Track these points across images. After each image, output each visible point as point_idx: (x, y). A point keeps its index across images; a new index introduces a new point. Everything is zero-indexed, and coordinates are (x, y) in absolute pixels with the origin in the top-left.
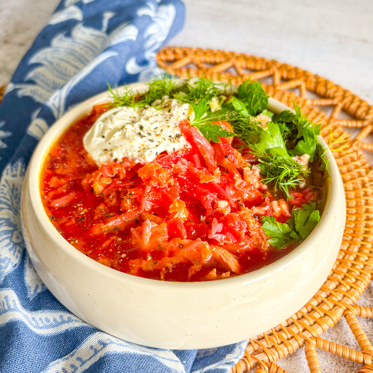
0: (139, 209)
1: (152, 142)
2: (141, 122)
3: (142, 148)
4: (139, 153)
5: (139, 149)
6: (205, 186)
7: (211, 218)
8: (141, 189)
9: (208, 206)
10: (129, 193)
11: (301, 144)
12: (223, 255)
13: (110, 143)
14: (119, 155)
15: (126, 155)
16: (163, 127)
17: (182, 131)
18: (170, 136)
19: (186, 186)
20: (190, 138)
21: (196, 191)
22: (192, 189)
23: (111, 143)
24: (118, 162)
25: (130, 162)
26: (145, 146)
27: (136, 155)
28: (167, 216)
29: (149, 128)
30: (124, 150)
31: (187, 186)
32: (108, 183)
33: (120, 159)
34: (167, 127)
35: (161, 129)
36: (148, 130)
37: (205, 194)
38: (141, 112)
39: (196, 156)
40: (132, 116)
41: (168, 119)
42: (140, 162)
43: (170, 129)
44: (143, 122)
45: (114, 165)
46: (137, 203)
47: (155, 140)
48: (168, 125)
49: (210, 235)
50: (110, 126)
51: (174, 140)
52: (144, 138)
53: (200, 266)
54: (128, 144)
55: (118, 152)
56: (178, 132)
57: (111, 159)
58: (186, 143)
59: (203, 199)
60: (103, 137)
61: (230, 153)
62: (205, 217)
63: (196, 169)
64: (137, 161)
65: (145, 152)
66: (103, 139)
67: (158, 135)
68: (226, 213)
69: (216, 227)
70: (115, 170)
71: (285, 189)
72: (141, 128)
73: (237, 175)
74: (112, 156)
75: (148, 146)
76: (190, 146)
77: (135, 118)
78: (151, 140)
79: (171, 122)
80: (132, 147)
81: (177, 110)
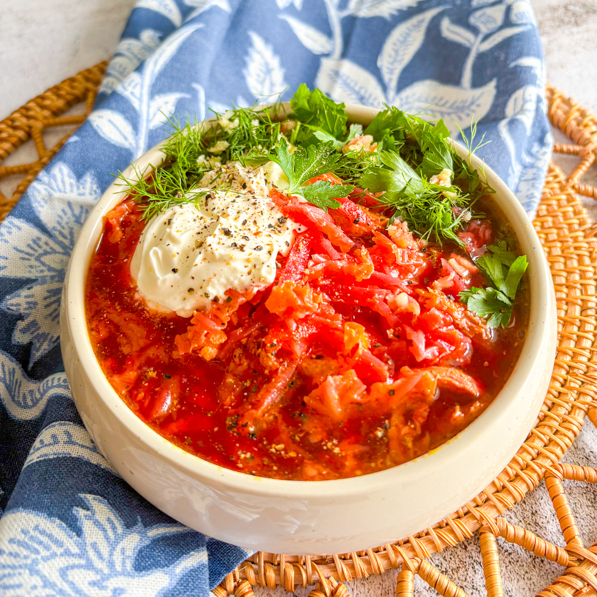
0: (292, 360)
1: (260, 250)
2: (222, 224)
3: (250, 265)
4: (250, 277)
5: (247, 270)
6: (365, 283)
7: (400, 328)
8: (282, 330)
9: (384, 309)
10: (269, 345)
11: (429, 157)
12: (453, 378)
13: (193, 278)
14: (217, 290)
15: (229, 287)
16: (254, 216)
17: (285, 212)
18: (270, 226)
19: (337, 294)
20: (299, 216)
21: (355, 295)
22: (349, 295)
23: (193, 276)
24: (221, 301)
25: (243, 295)
26: (253, 262)
27: (246, 279)
28: (338, 353)
29: (236, 227)
30: (223, 280)
31: (339, 292)
32: (223, 340)
33: (222, 297)
34: (260, 214)
35: (252, 221)
36: (237, 230)
37: (371, 295)
38: (206, 205)
39: (328, 242)
40: (195, 217)
41: (253, 201)
42: (260, 288)
43: (266, 216)
44: (225, 223)
45: (218, 309)
46: (285, 354)
47: (262, 245)
48: (259, 210)
49: (419, 355)
50: (175, 249)
51: (279, 229)
52: (245, 248)
53: (426, 407)
54: (226, 269)
55: (213, 286)
56: (280, 215)
57: (208, 302)
58: (296, 226)
59: (373, 304)
60: (174, 271)
61: (358, 215)
62: (392, 330)
63: (338, 262)
64: (256, 290)
65: (259, 270)
66: (176, 275)
67: (256, 234)
68: (417, 311)
69: (419, 340)
70: (226, 317)
71: (453, 236)
72: (227, 233)
73: (394, 246)
74: (207, 295)
75: (257, 259)
76: (303, 228)
77: (201, 218)
78: (258, 248)
79: (261, 204)
80: (234, 270)
81: (257, 181)
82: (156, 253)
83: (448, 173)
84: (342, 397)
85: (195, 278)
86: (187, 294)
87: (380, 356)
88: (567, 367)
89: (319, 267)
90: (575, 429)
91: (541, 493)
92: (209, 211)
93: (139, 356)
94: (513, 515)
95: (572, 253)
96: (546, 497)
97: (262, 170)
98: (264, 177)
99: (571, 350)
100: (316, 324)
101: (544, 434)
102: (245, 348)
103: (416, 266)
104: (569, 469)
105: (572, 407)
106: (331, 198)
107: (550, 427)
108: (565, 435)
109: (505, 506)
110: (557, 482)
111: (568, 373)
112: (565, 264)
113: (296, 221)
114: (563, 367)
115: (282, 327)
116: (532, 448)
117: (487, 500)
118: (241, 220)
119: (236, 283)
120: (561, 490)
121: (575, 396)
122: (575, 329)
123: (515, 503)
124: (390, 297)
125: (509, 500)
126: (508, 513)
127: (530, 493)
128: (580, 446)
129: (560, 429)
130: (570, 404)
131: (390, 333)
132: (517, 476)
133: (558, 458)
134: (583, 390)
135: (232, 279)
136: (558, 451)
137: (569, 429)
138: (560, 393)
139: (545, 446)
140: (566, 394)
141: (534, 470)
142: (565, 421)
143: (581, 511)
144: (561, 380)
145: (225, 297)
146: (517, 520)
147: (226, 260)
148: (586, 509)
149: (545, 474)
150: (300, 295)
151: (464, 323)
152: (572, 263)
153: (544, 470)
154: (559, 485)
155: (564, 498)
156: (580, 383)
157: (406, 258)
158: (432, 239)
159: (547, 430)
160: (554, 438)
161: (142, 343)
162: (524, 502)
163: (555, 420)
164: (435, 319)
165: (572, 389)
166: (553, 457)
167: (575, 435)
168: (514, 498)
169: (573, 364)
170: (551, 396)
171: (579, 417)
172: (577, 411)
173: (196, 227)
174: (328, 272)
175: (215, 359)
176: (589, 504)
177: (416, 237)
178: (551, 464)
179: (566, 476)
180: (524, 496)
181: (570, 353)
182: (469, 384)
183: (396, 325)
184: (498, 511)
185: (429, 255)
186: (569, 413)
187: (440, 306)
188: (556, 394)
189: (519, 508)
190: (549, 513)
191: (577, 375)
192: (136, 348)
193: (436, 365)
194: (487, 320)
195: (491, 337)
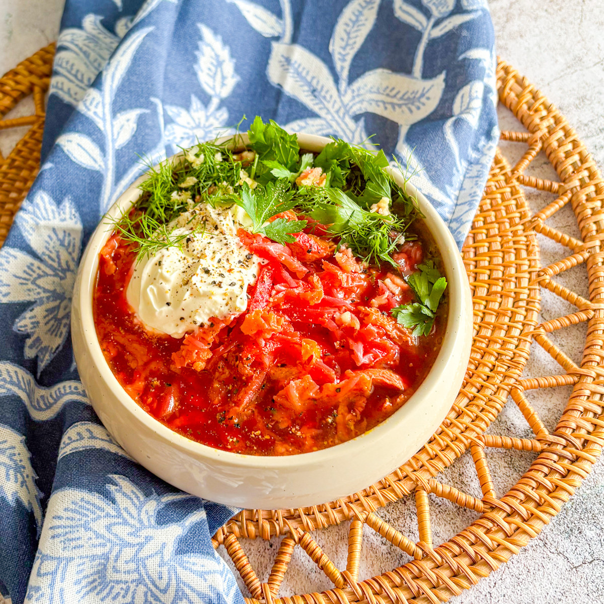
0: (263, 369)
1: (234, 285)
2: (202, 265)
3: (227, 298)
4: (228, 307)
5: (225, 302)
6: (316, 306)
7: (344, 340)
8: (255, 347)
9: (332, 326)
10: (245, 359)
11: (370, 187)
12: (384, 377)
13: (183, 309)
14: (203, 318)
15: (212, 315)
16: (226, 255)
17: (251, 249)
18: (240, 262)
19: (295, 315)
20: (263, 253)
21: (309, 315)
22: (305, 315)
24: (206, 327)
25: (223, 322)
26: (229, 295)
27: (225, 310)
28: (298, 362)
29: (213, 266)
30: (207, 311)
31: (297, 314)
32: (210, 356)
33: (207, 323)
34: (231, 253)
35: (225, 258)
36: (214, 269)
37: (322, 315)
38: (187, 246)
39: (286, 274)
40: (179, 258)
41: (225, 241)
42: (236, 316)
43: (236, 254)
44: (204, 263)
45: (204, 333)
46: (258, 364)
47: (235, 281)
48: (230, 250)
49: (358, 361)
50: (167, 286)
51: (247, 263)
52: (222, 285)
53: (365, 400)
54: (208, 302)
55: (200, 316)
56: (247, 252)
57: (195, 327)
58: (260, 260)
59: (324, 322)
60: (168, 304)
61: (311, 245)
62: (338, 342)
63: (295, 290)
64: (233, 317)
65: (235, 302)
66: (170, 307)
67: (230, 271)
68: (357, 326)
69: (359, 349)
70: (211, 338)
71: (388, 259)
72: (207, 272)
73: (339, 273)
74: (195, 322)
75: (232, 293)
76: (266, 262)
77: (184, 259)
78: (232, 284)
79: (232, 244)
80: (215, 303)
81: (227, 223)
82: (152, 290)
83: (386, 201)
84: (301, 396)
85: (185, 309)
86: (179, 322)
87: (329, 363)
88: (496, 354)
89: (281, 295)
90: (498, 406)
91: (468, 458)
92: (190, 252)
93: (144, 369)
94: (444, 477)
95: (510, 248)
96: (471, 462)
97: (230, 212)
98: (232, 219)
99: (500, 339)
100: (282, 341)
101: (472, 412)
102: (226, 360)
103: (358, 287)
104: (490, 439)
105: (498, 388)
106: (288, 234)
107: (478, 406)
108: (489, 412)
109: (437, 470)
110: (480, 449)
111: (496, 358)
112: (503, 258)
113: (260, 256)
114: (492, 354)
115: (254, 344)
116: (461, 423)
117: (422, 466)
118: (216, 260)
119: (217, 312)
120: (483, 455)
121: (501, 378)
122: (507, 319)
123: (446, 467)
124: (337, 315)
125: (440, 466)
126: (440, 475)
127: (458, 459)
128: (503, 420)
129: (486, 407)
130: (496, 386)
131: (337, 344)
132: (447, 446)
133: (483, 430)
134: (508, 373)
135: (213, 309)
136: (483, 425)
137: (493, 407)
138: (488, 377)
139: (473, 421)
140: (493, 377)
141: (461, 441)
142: (490, 400)
143: (499, 471)
144: (490, 365)
145: (209, 323)
146: (447, 480)
147: (208, 295)
148: (503, 469)
149: (470, 444)
150: (267, 320)
151: (394, 333)
152: (509, 257)
153: (469, 441)
154: (481, 451)
155: (484, 462)
156: (506, 367)
157: (350, 282)
158: (372, 261)
159: (474, 409)
160: (481, 415)
161: (145, 359)
162: (454, 466)
164: (370, 333)
165: (499, 373)
166: (478, 430)
167: (499, 412)
168: (444, 464)
169: (501, 351)
170: (480, 379)
171: (503, 396)
172: (502, 391)
173: (181, 266)
174: (288, 298)
175: (204, 370)
176: (506, 465)
177: (358, 260)
178: (476, 435)
179: (487, 445)
180: (452, 461)
181: (500, 341)
182: (397, 381)
183: (342, 337)
184: (431, 474)
185: (370, 275)
186: (495, 393)
187: (374, 322)
188: (485, 377)
189: (449, 471)
190: (473, 473)
191: (504, 361)
192: (141, 363)
193: (372, 367)
194: (413, 329)
195: (416, 343)
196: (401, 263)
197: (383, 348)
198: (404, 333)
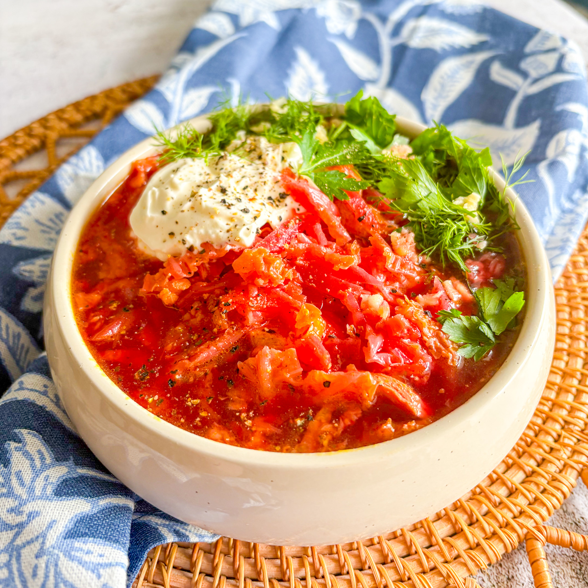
0: (242, 326)
1: (246, 212)
2: (221, 182)
3: (232, 224)
4: (228, 235)
5: (227, 227)
6: (342, 274)
7: (362, 327)
8: (242, 293)
9: (353, 305)
10: (223, 303)
11: (462, 178)
12: (397, 390)
13: (177, 223)
14: (194, 240)
15: (207, 240)
16: (257, 184)
18: (270, 198)
19: (311, 277)
21: (329, 283)
22: (323, 282)
23: (178, 221)
24: (195, 252)
25: (216, 251)
26: (236, 222)
28: (291, 333)
29: (235, 189)
30: (202, 232)
31: (313, 276)
32: (184, 288)
33: (198, 248)
34: (263, 184)
35: (254, 188)
36: (235, 192)
37: (345, 287)
38: (217, 164)
39: (318, 227)
40: (202, 172)
42: (233, 248)
43: (267, 188)
44: (224, 181)
45: (190, 258)
46: (237, 317)
47: (251, 209)
48: (263, 180)
49: (369, 357)
50: (171, 193)
51: (277, 203)
52: (232, 207)
54: (208, 222)
55: (192, 235)
56: (282, 190)
57: (183, 249)
58: (296, 205)
59: (343, 296)
60: (164, 213)
62: (353, 326)
63: (322, 248)
64: (229, 248)
65: (238, 230)
66: (164, 217)
67: (251, 200)
68: (385, 314)
69: (375, 341)
70: (194, 266)
71: (458, 258)
72: (223, 191)
73: (387, 249)
74: (184, 242)
75: (240, 220)
76: (302, 210)
77: (208, 174)
78: (245, 211)
79: (268, 175)
80: (215, 225)
81: (272, 154)
82: (153, 193)
83: (476, 199)
84: (274, 373)
85: (179, 223)
86: (168, 237)
87: (329, 348)
88: (562, 422)
89: (301, 246)
90: (565, 490)
92: (218, 170)
93: (110, 284)
97: (282, 146)
98: (281, 154)
100: (280, 300)
102: (205, 302)
103: (407, 277)
105: (564, 466)
106: (341, 189)
107: (537, 484)
111: (563, 428)
113: (297, 200)
114: (556, 421)
115: (243, 291)
118: (243, 184)
119: (214, 237)
121: (569, 454)
124: (365, 297)
129: (549, 487)
130: (562, 462)
131: (350, 328)
134: (578, 448)
135: (210, 232)
137: (559, 489)
138: (552, 449)
140: (559, 450)
144: (555, 435)
145: (201, 249)
147: (210, 213)
150: (268, 262)
151: (432, 341)
156: (575, 440)
157: (398, 266)
158: (436, 256)
161: (118, 273)
163: (543, 477)
164: (399, 326)
165: (566, 446)
167: (565, 497)
169: (569, 419)
170: (541, 451)
171: (571, 477)
173: (199, 179)
174: (309, 254)
175: (173, 305)
182: (413, 402)
183: (361, 323)
185: (427, 272)
187: (409, 315)
188: (547, 449)
191: (572, 431)
192: (111, 276)
193: (387, 373)
194: (460, 346)
195: (459, 364)
196: (474, 270)
197: (410, 354)
198: (446, 347)
